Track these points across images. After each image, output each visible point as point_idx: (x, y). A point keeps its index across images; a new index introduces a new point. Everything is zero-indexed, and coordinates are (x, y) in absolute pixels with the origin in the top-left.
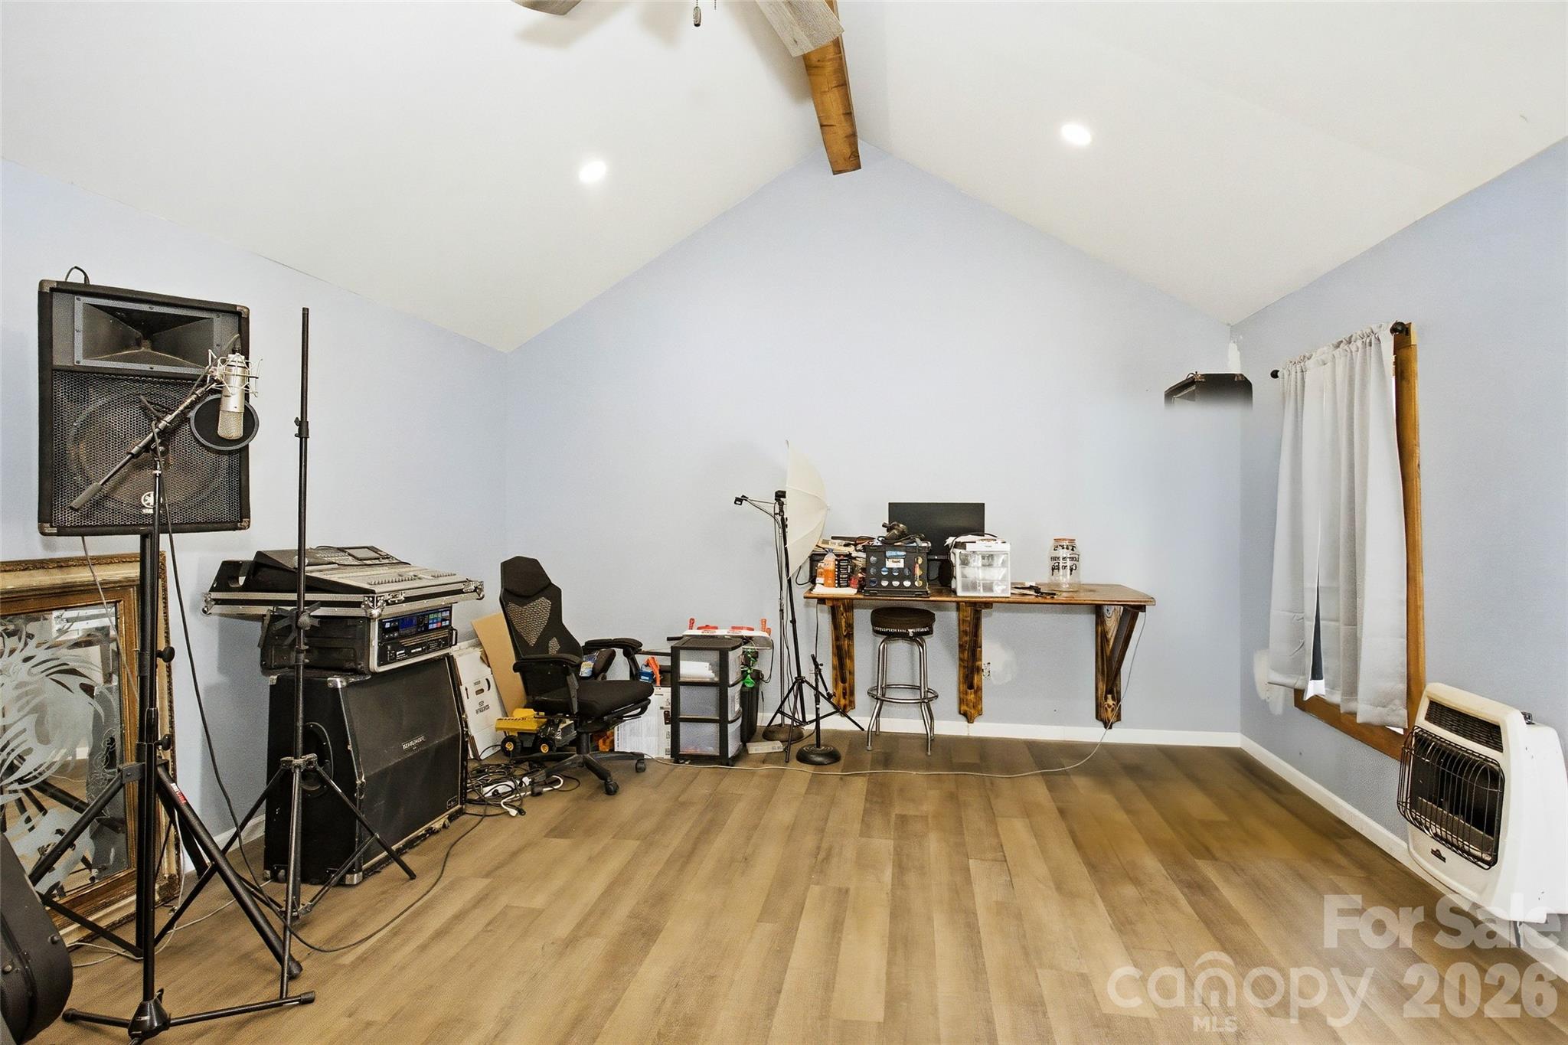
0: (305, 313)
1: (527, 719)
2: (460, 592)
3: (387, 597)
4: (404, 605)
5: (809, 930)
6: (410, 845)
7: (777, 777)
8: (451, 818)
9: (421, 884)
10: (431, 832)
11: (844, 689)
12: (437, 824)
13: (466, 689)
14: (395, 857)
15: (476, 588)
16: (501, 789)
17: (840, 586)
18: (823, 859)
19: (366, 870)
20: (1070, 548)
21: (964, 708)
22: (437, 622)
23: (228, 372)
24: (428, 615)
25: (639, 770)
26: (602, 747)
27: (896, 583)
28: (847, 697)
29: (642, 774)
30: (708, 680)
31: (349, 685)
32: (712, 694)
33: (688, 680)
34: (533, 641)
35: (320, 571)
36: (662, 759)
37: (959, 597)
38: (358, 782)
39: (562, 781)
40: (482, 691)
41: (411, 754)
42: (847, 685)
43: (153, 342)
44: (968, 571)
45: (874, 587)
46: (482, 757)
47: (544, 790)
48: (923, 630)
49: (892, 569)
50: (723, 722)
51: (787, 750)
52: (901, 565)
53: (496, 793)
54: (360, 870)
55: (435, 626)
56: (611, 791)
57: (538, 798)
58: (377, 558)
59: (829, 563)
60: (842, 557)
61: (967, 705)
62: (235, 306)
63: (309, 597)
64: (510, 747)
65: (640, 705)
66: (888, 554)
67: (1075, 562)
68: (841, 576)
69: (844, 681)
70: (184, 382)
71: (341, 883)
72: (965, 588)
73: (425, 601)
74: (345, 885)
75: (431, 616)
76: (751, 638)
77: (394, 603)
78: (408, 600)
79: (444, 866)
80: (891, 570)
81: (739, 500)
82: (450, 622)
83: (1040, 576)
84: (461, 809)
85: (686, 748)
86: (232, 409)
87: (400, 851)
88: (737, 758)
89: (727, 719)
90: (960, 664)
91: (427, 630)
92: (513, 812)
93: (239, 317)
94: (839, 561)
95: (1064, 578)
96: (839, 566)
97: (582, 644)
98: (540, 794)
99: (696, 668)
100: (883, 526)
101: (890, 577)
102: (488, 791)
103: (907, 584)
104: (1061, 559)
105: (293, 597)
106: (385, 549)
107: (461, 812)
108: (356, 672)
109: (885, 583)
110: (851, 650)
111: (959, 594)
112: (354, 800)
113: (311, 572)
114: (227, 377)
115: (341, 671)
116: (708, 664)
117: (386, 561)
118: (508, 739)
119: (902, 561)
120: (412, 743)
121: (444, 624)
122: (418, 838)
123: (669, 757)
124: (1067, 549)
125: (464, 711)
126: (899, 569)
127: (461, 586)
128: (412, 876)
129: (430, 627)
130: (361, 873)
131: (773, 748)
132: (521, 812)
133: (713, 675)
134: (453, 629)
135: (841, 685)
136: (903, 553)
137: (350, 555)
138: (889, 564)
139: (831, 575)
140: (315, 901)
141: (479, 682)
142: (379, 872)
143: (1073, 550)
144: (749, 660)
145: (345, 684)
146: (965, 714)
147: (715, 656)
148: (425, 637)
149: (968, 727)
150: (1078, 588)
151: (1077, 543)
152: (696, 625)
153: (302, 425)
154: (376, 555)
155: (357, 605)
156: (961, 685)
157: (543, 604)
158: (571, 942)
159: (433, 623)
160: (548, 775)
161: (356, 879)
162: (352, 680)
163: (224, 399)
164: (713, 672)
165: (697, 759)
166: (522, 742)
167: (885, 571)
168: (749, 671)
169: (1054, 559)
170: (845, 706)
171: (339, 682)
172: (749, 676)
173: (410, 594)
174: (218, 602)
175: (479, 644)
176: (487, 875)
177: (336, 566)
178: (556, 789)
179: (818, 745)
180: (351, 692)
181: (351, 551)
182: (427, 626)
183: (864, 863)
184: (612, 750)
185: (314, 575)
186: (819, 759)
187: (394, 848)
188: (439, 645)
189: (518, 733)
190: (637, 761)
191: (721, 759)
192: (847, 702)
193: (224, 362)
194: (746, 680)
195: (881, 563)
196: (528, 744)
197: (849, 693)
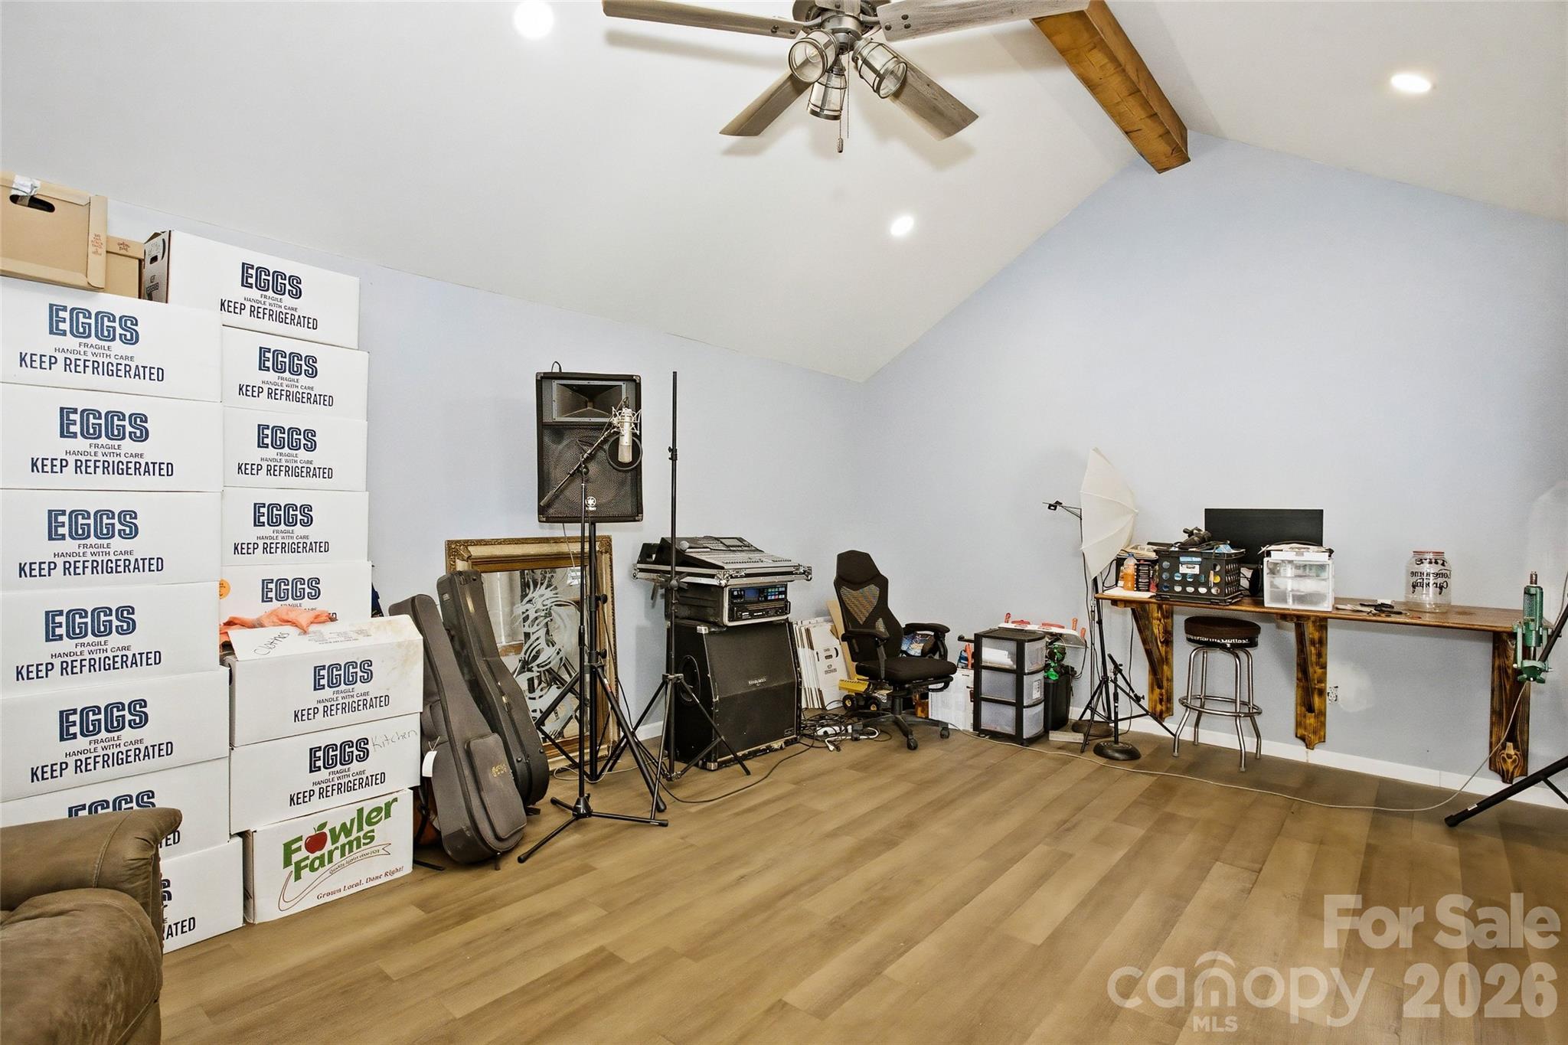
0: (675, 373)
1: (861, 685)
2: (790, 573)
3: (731, 572)
4: (745, 579)
5: (1020, 872)
6: (754, 754)
7: (1065, 762)
8: (787, 743)
9: (752, 779)
10: (771, 750)
11: (1161, 695)
12: (776, 745)
13: (817, 654)
14: (739, 761)
15: (805, 571)
16: (830, 730)
17: (1138, 589)
18: (1064, 828)
19: (720, 762)
20: (1440, 562)
21: (1301, 732)
22: (775, 595)
23: (624, 421)
24: (768, 589)
25: (942, 736)
26: (919, 713)
27: (1190, 589)
28: (1163, 703)
29: (946, 740)
30: (1007, 667)
31: (710, 633)
32: (1010, 679)
33: (988, 664)
34: (862, 619)
35: (695, 552)
36: (968, 731)
37: (1267, 608)
38: (714, 700)
39: (877, 734)
40: (831, 656)
41: (754, 689)
42: (1163, 691)
43: (594, 403)
44: (1278, 581)
45: (1166, 592)
46: (828, 708)
47: (861, 737)
48: (1240, 641)
49: (1186, 574)
50: (1019, 706)
51: (1085, 743)
52: (1196, 570)
53: (826, 732)
54: (715, 761)
55: (773, 597)
56: (912, 747)
57: (856, 742)
58: (742, 545)
59: (1130, 566)
60: (1142, 562)
61: (1305, 729)
62: (632, 376)
63: (678, 569)
64: (848, 703)
65: (944, 680)
66: (1182, 559)
67: (1446, 579)
68: (1140, 580)
69: (1160, 687)
70: (599, 427)
71: (704, 767)
72: (1275, 599)
73: (762, 578)
74: (706, 769)
75: (770, 590)
76: (1061, 635)
77: (736, 577)
78: (748, 576)
79: (771, 771)
80: (1184, 575)
81: (1053, 506)
82: (786, 596)
83: (1393, 594)
84: (796, 739)
85: (987, 722)
86: (625, 444)
87: (746, 757)
88: (1033, 741)
89: (1023, 703)
90: (1298, 684)
91: (766, 600)
92: (831, 748)
93: (634, 382)
94: (1138, 565)
95: (1428, 597)
96: (1138, 571)
97: (903, 626)
98: (857, 739)
99: (996, 655)
100: (1185, 532)
101: (1184, 582)
102: (821, 732)
103: (1203, 590)
104: (1425, 575)
105: (668, 568)
106: (749, 539)
107: (795, 741)
108: (715, 624)
109: (1178, 589)
110: (1169, 657)
111: (1266, 605)
112: (711, 714)
113: (691, 552)
114: (621, 423)
115: (705, 622)
116: (1007, 653)
117: (746, 548)
118: (846, 698)
119: (1197, 567)
120: (756, 682)
121: (780, 597)
122: (759, 751)
123: (971, 730)
124: (1436, 563)
125: (799, 666)
126: (1194, 576)
127: (792, 569)
128: (748, 773)
129: (769, 598)
130: (716, 764)
131: (1074, 739)
132: (838, 748)
133: (1011, 663)
134: (787, 601)
135: (1157, 691)
136: (1199, 559)
137: (721, 542)
138: (1183, 569)
139: (1130, 578)
140: (684, 771)
141: (828, 650)
142: (728, 766)
143: (1443, 564)
144: (1055, 656)
145: (707, 632)
146: (1303, 738)
147: (1013, 646)
148: (764, 605)
149: (1307, 753)
150: (1446, 610)
151: (1446, 557)
152: (1011, 620)
153: (673, 451)
154: (741, 544)
155: (712, 576)
156: (1299, 707)
157: (873, 590)
158: (833, 835)
159: (772, 595)
160: (865, 726)
161: (713, 766)
162: (713, 630)
163: (621, 438)
164: (1012, 660)
165: (995, 735)
166: (858, 702)
167: (1178, 577)
168: (1053, 664)
169: (1413, 574)
170: (1161, 713)
171: (703, 630)
172: (1052, 669)
173: (748, 571)
174: (642, 570)
175: (832, 621)
176: (794, 784)
177: (709, 550)
178: (871, 739)
179: (1116, 742)
180: (714, 638)
181: (723, 540)
182: (766, 597)
183: (1103, 840)
184: (927, 718)
185: (690, 554)
186: (1117, 755)
187: (740, 754)
188: (776, 613)
189: (856, 694)
190: (944, 731)
191: (1017, 738)
192: (1164, 708)
193: (620, 414)
194: (1049, 673)
195: (1174, 568)
196: (862, 703)
197: (1167, 699)
